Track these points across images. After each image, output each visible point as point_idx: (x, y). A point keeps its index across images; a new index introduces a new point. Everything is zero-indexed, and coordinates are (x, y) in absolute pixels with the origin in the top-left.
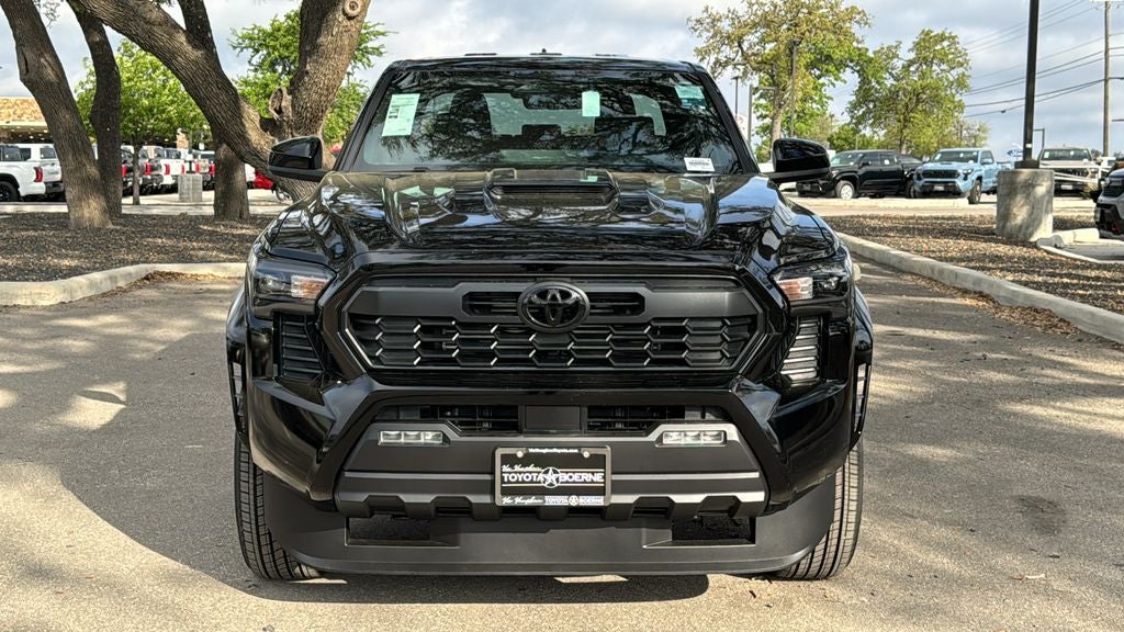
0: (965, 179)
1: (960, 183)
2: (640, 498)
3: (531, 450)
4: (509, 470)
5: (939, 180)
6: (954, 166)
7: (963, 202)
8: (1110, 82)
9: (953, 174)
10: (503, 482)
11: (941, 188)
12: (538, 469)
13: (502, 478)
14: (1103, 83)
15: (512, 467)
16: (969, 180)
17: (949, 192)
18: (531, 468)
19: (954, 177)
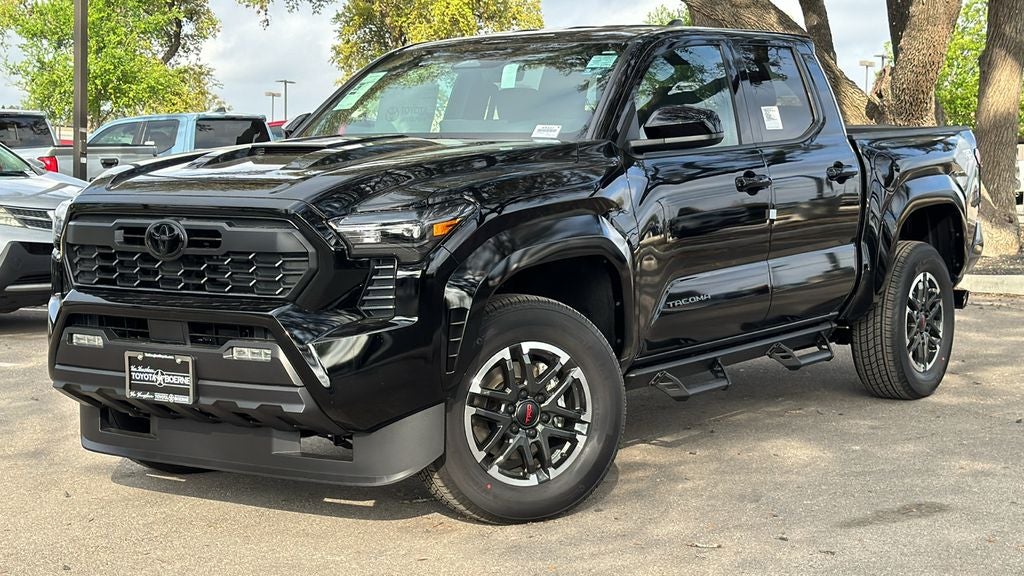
2: (217, 402)
3: (147, 355)
4: (135, 370)
10: (131, 379)
12: (152, 371)
13: (131, 376)
15: (137, 367)
18: (147, 370)
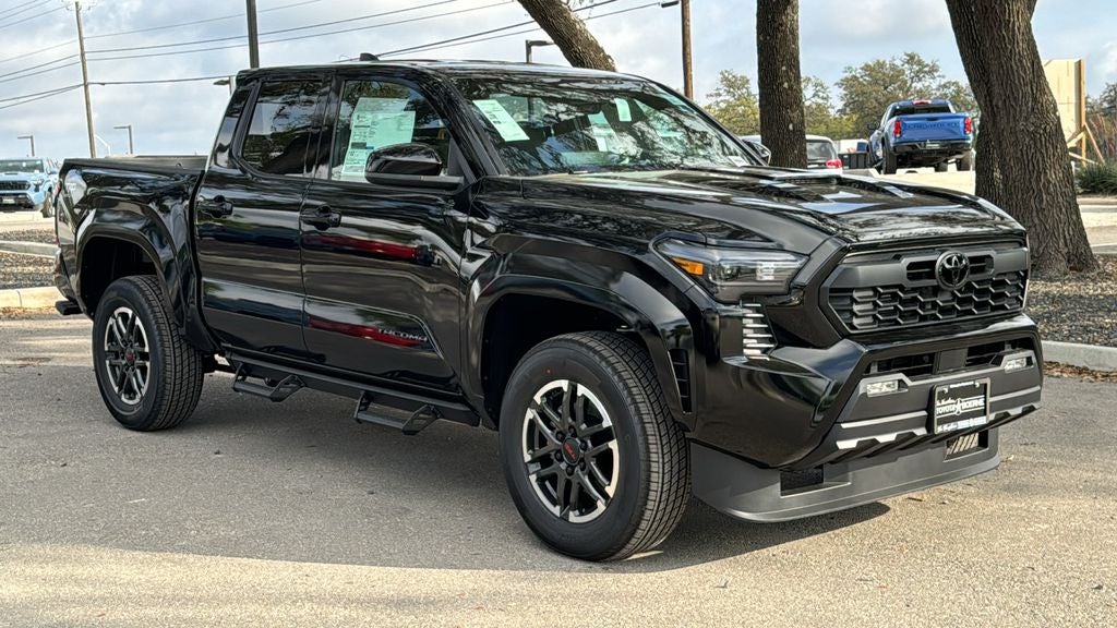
0: (37, 190)
1: (31, 195)
5: (8, 192)
6: (21, 176)
7: (38, 215)
8: (90, 87)
9: (22, 185)
11: (11, 201)
14: (83, 87)
16: (41, 192)
17: (20, 205)
19: (24, 189)
